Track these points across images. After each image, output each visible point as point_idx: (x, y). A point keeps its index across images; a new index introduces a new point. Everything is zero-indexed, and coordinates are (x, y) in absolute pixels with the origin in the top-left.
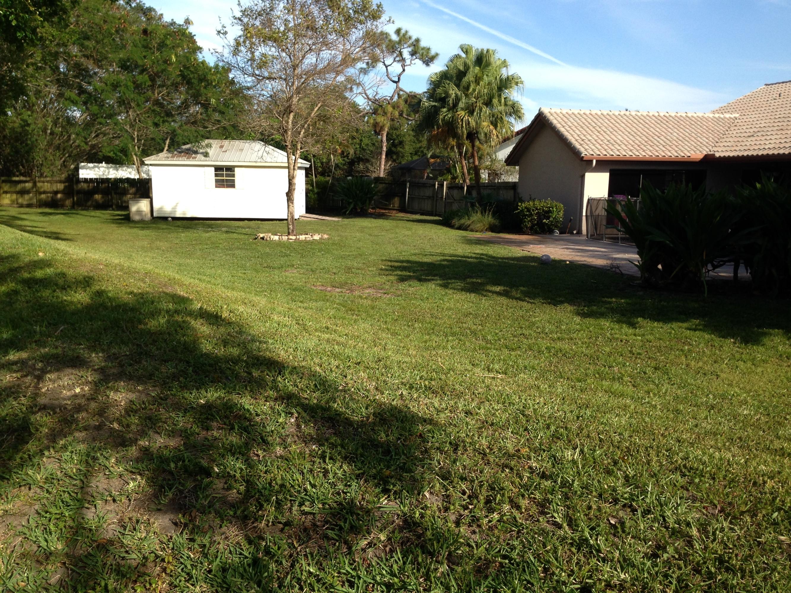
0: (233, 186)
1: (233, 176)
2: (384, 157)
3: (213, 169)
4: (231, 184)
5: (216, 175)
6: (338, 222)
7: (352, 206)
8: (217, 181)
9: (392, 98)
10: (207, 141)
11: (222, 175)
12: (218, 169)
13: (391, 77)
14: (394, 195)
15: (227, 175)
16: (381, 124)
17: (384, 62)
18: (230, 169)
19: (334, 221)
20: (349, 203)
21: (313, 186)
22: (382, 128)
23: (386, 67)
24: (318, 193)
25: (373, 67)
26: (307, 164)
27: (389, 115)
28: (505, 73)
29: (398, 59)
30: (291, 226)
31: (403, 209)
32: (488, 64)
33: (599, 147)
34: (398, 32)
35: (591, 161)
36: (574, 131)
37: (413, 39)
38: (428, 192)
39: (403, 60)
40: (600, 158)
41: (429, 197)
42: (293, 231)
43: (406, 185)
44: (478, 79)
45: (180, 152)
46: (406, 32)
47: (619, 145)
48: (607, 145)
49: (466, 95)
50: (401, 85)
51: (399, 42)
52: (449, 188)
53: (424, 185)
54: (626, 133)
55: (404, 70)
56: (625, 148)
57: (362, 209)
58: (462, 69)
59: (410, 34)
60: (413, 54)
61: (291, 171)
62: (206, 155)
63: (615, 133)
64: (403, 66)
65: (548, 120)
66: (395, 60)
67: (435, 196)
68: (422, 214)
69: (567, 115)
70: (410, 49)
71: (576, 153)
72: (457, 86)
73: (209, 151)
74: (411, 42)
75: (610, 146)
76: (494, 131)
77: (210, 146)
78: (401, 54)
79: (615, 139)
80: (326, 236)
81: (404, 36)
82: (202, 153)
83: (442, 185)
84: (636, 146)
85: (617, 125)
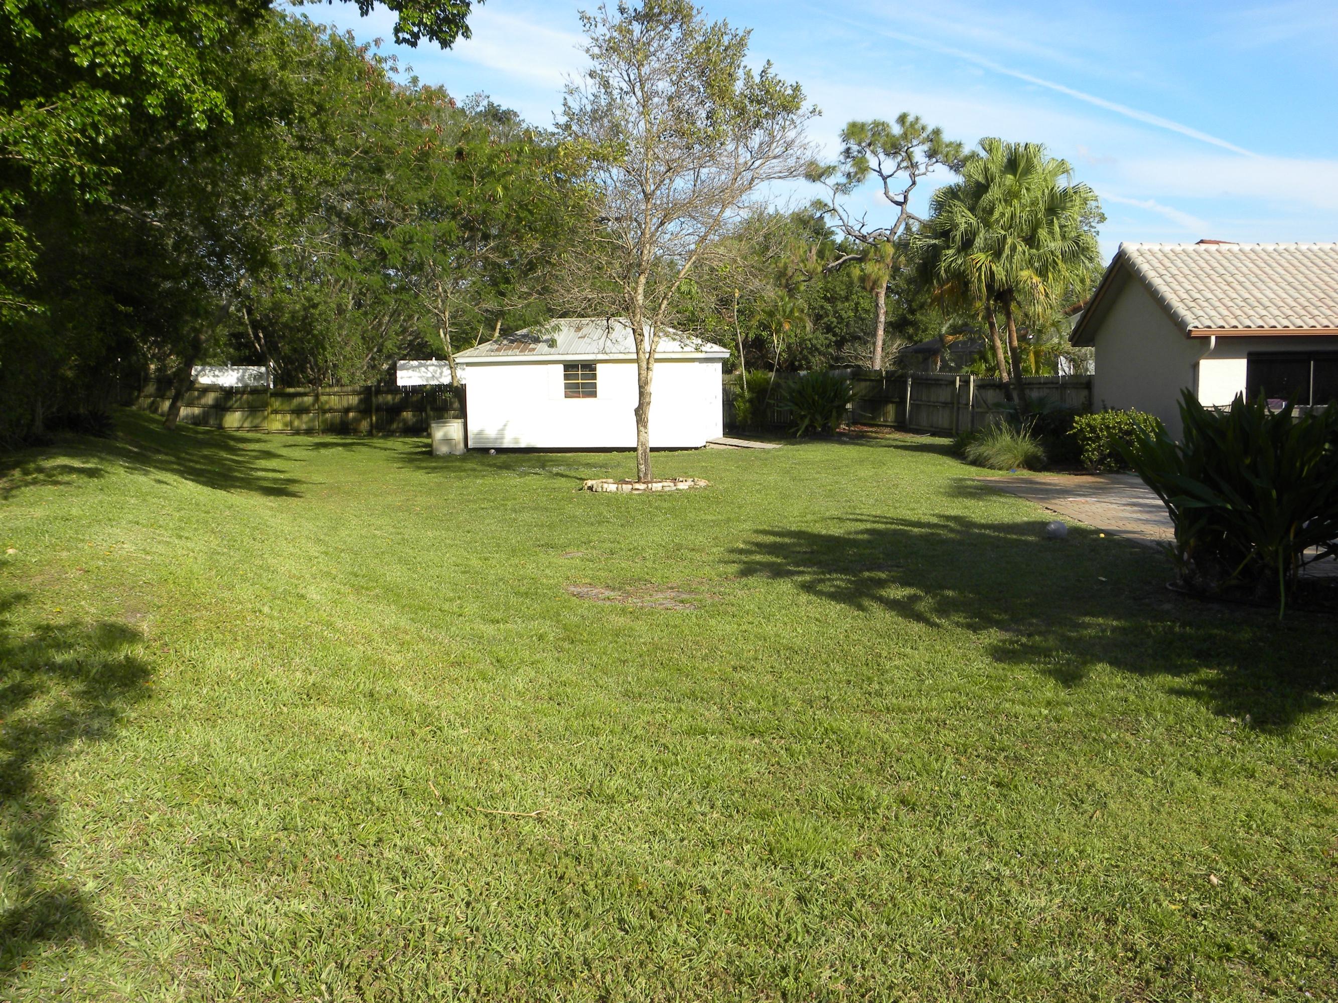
0: (593, 394)
1: (594, 377)
2: (881, 332)
3: (561, 367)
4: (590, 391)
5: (566, 377)
6: (779, 450)
7: (807, 422)
8: (567, 386)
9: (893, 232)
10: (554, 322)
11: (576, 377)
12: (570, 367)
13: (891, 194)
14: (888, 401)
15: (584, 377)
16: (873, 276)
17: (880, 172)
18: (589, 367)
19: (767, 451)
20: (803, 418)
21: (742, 388)
22: (876, 284)
23: (885, 179)
24: (751, 401)
25: (859, 181)
26: (725, 353)
27: (888, 260)
28: (1062, 183)
29: (904, 164)
30: (642, 467)
31: (901, 426)
32: (1029, 168)
33: (1225, 312)
34: (902, 119)
35: (1208, 338)
36: (1180, 283)
37: (929, 129)
38: (944, 395)
39: (914, 165)
40: (1222, 333)
41: (945, 404)
42: (646, 474)
43: (906, 382)
44: (1010, 196)
45: (512, 342)
46: (917, 119)
47: (1266, 308)
48: (1241, 308)
49: (988, 225)
50: (910, 208)
51: (905, 136)
52: (980, 387)
53: (937, 383)
54: (1284, 284)
55: (914, 183)
56: (1277, 312)
57: (824, 426)
58: (981, 179)
59: (923, 122)
60: (931, 154)
61: (644, 372)
62: (552, 343)
63: (1260, 284)
64: (913, 176)
65: (1134, 265)
66: (899, 167)
67: (956, 402)
68: (933, 434)
69: (1171, 255)
70: (925, 147)
71: (1178, 324)
72: (972, 209)
73: (556, 336)
74: (924, 135)
75: (1247, 309)
76: (1041, 287)
77: (557, 328)
78: (909, 157)
79: (1259, 295)
80: (702, 483)
81: (912, 125)
82: (546, 341)
83: (967, 382)
84: (1299, 309)
85: (1267, 269)
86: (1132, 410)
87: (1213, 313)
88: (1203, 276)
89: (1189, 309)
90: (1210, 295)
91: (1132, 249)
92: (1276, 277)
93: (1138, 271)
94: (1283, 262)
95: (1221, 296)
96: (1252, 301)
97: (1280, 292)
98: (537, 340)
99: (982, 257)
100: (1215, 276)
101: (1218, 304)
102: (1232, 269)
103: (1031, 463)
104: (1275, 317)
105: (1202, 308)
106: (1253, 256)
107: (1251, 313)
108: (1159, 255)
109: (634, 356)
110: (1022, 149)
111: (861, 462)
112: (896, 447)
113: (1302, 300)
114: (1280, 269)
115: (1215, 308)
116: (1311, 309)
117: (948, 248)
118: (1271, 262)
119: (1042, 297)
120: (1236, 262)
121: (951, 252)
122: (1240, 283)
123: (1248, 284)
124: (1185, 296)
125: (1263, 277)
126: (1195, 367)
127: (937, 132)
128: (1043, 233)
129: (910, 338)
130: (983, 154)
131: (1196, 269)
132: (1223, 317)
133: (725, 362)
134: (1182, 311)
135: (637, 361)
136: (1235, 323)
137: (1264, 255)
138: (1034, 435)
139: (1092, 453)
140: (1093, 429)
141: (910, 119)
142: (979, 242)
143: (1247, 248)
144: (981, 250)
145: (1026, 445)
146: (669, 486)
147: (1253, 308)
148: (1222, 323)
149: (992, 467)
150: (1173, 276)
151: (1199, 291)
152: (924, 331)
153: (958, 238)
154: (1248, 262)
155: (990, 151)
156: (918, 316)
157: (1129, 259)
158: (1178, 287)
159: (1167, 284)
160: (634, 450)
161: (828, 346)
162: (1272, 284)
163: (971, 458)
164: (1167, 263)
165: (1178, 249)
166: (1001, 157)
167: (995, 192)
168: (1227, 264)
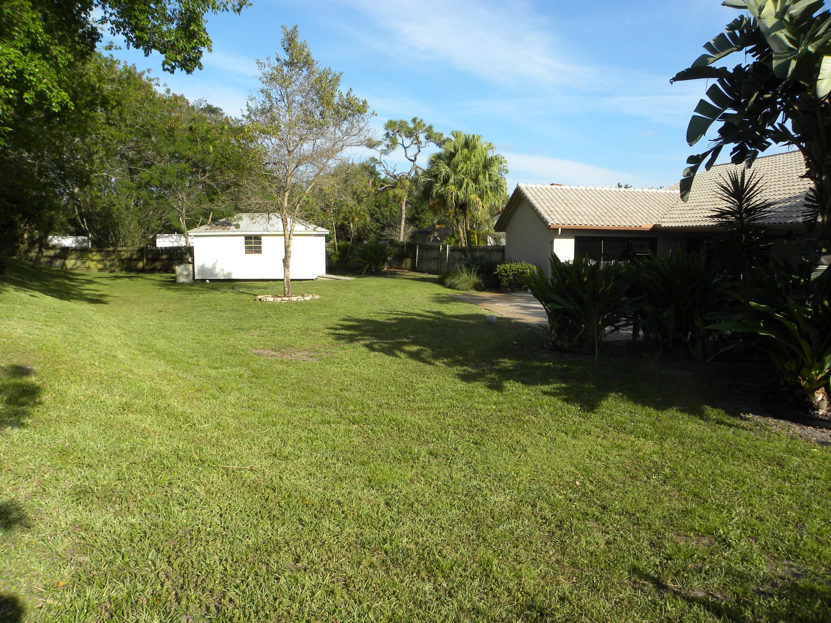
0: (260, 252)
1: (260, 243)
2: (403, 223)
3: (243, 238)
4: (258, 250)
5: (246, 243)
6: (354, 280)
7: (367, 266)
8: (246, 248)
9: (409, 174)
10: (240, 215)
11: (251, 243)
12: (248, 238)
13: (408, 156)
14: (407, 257)
15: (255, 243)
16: (399, 196)
17: (403, 145)
18: (258, 238)
19: (349, 281)
20: (365, 264)
21: (335, 249)
22: (401, 199)
23: (405, 148)
24: (339, 256)
25: (393, 149)
26: (327, 232)
27: (407, 188)
28: (490, 154)
29: (415, 142)
30: (287, 289)
31: (413, 269)
32: (475, 147)
33: (565, 218)
34: (414, 120)
35: (558, 229)
36: (544, 203)
37: (427, 126)
38: (434, 254)
39: (419, 143)
40: (564, 227)
41: (435, 259)
42: (288, 293)
43: (416, 248)
44: (466, 159)
45: (217, 225)
46: (421, 120)
47: (582, 216)
48: (572, 216)
49: (455, 172)
50: (417, 163)
51: (415, 128)
52: (452, 250)
53: (430, 248)
54: (590, 205)
55: (419, 151)
56: (587, 218)
57: (376, 269)
58: (452, 150)
59: (424, 122)
60: (428, 138)
61: (287, 240)
62: (237, 226)
63: (580, 205)
64: (419, 148)
65: (524, 194)
66: (412, 143)
67: (440, 258)
68: (429, 273)
69: (540, 190)
70: (426, 134)
71: (545, 222)
72: (448, 165)
73: (240, 223)
74: (424, 128)
75: (574, 216)
76: (480, 202)
77: (241, 219)
78: (417, 138)
79: (579, 210)
80: (317, 297)
81: (419, 123)
82: (234, 225)
83: (446, 248)
84: (596, 217)
85: (583, 198)
86: (524, 263)
87: (560, 218)
88: (555, 200)
89: (549, 215)
90: (558, 209)
91: (523, 186)
92: (586, 202)
93: (526, 197)
94: (589, 195)
95: (563, 210)
96: (576, 212)
97: (588, 209)
98: (230, 224)
99: (453, 188)
100: (560, 200)
101: (561, 213)
102: (567, 197)
103: (477, 287)
104: (586, 220)
105: (555, 215)
106: (576, 192)
107: (576, 218)
108: (535, 190)
109: (283, 233)
110: (471, 137)
111: (395, 286)
112: (412, 279)
113: (598, 213)
114: (588, 198)
115: (560, 215)
116: (602, 217)
117: (437, 183)
118: (584, 195)
119: (481, 208)
120: (569, 194)
121: (438, 185)
122: (571, 204)
123: (574, 205)
124: (547, 209)
125: (581, 202)
126: (552, 242)
127: (430, 127)
128: (481, 177)
129: (417, 226)
130: (453, 138)
131: (552, 197)
132: (564, 220)
133: (326, 236)
134: (546, 216)
135: (284, 235)
136: (569, 222)
137: (581, 192)
138: (478, 274)
139: (505, 282)
140: (506, 271)
141: (418, 120)
142: (451, 181)
143: (574, 188)
144: (453, 184)
145: (474, 279)
146: (300, 298)
147: (577, 216)
148: (563, 222)
149: (458, 289)
150: (542, 200)
151: (553, 207)
152: (424, 223)
153: (442, 178)
154: (574, 195)
155: (456, 136)
156: (421, 215)
157: (522, 191)
158: (544, 205)
159: (539, 203)
160: (282, 280)
161: (377, 229)
162: (585, 205)
163: (448, 285)
164: (538, 193)
165: (543, 187)
166: (462, 141)
167: (458, 157)
168: (565, 195)
